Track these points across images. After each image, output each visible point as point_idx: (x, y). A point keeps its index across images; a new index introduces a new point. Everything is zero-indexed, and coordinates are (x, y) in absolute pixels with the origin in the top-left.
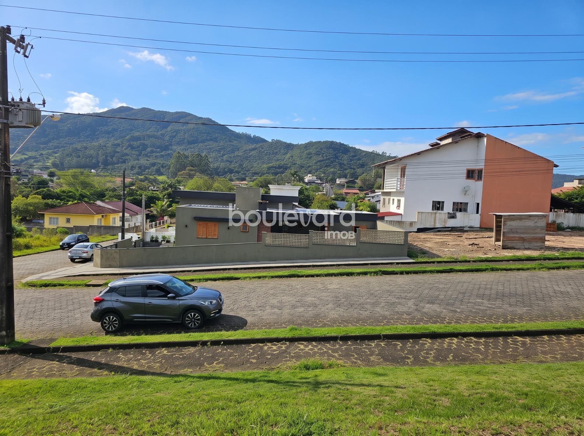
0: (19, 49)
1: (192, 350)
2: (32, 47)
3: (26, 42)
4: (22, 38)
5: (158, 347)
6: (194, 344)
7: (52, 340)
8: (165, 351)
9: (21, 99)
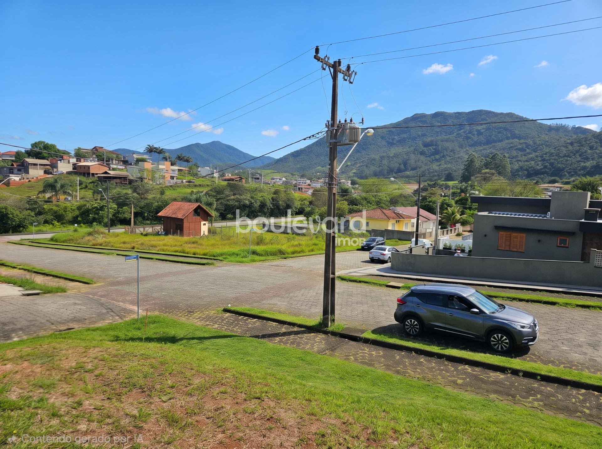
0: (346, 78)
1: (501, 376)
2: (355, 74)
3: (352, 70)
4: (349, 67)
5: (462, 363)
6: (502, 370)
7: (363, 331)
8: (468, 369)
9: (346, 121)
